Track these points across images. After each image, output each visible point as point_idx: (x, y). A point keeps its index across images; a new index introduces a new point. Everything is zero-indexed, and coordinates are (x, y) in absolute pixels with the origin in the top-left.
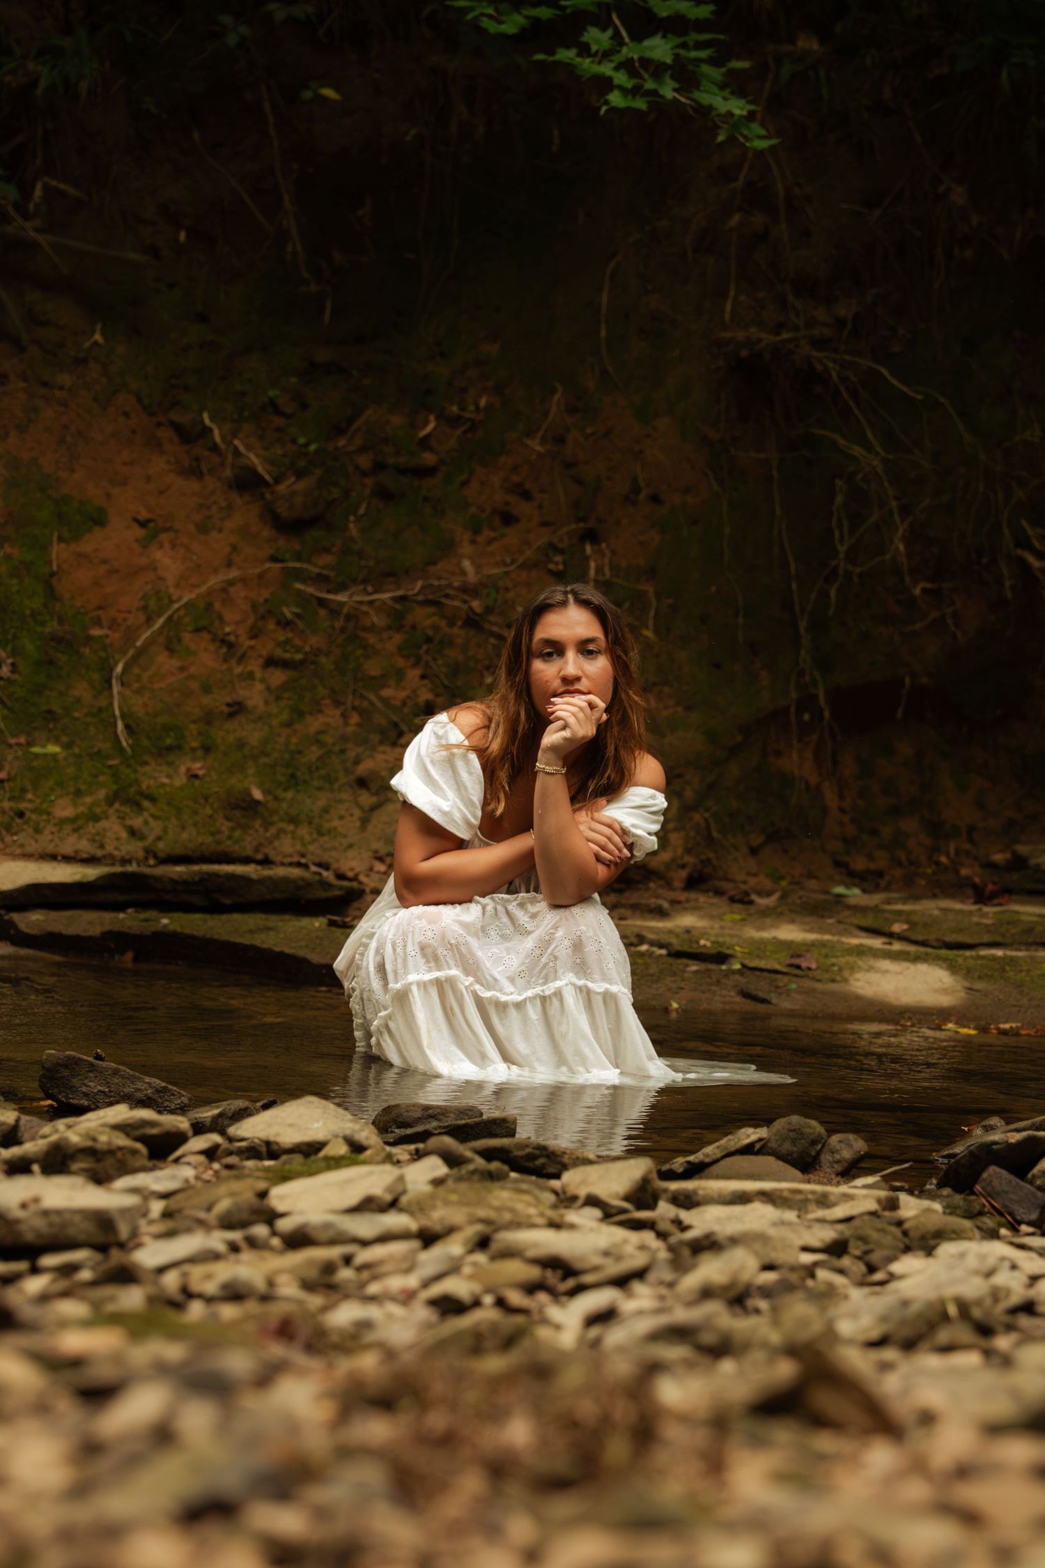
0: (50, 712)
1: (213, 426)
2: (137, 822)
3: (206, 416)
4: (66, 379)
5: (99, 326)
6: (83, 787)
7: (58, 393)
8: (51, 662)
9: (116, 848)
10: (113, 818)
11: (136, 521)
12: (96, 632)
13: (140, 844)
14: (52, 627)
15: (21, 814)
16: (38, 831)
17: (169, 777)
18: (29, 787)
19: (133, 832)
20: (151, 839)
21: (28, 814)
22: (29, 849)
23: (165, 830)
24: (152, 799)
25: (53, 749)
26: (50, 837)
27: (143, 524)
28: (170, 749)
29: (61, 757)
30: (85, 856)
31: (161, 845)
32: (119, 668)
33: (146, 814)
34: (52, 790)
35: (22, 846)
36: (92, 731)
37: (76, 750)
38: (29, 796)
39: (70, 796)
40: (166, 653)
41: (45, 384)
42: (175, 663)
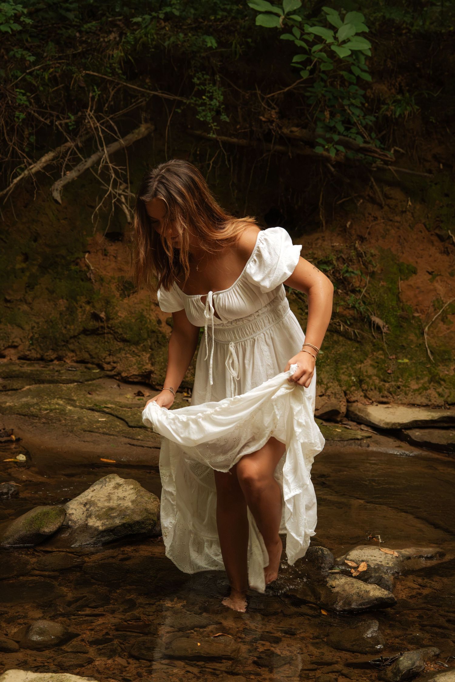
0: (403, 346)
1: (452, 235)
2: (440, 390)
3: (449, 232)
4: (398, 218)
5: (409, 198)
6: (419, 376)
7: (396, 224)
8: (401, 326)
9: (435, 401)
10: (432, 389)
11: (428, 272)
12: (416, 315)
13: (442, 399)
14: (399, 313)
15: (399, 387)
16: (406, 394)
17: (448, 371)
18: (400, 376)
19: (440, 395)
20: (446, 396)
21: (401, 387)
22: (404, 402)
23: (450, 393)
24: (444, 380)
25: (406, 361)
26: (411, 397)
27: (430, 273)
28: (446, 360)
29: (409, 364)
30: (424, 404)
31: (449, 399)
32: (426, 329)
33: (443, 387)
34: (408, 377)
35: (401, 400)
36: (418, 353)
37: (414, 361)
38: (400, 380)
39: (415, 380)
40: (442, 323)
41: (391, 220)
42: (445, 326)
